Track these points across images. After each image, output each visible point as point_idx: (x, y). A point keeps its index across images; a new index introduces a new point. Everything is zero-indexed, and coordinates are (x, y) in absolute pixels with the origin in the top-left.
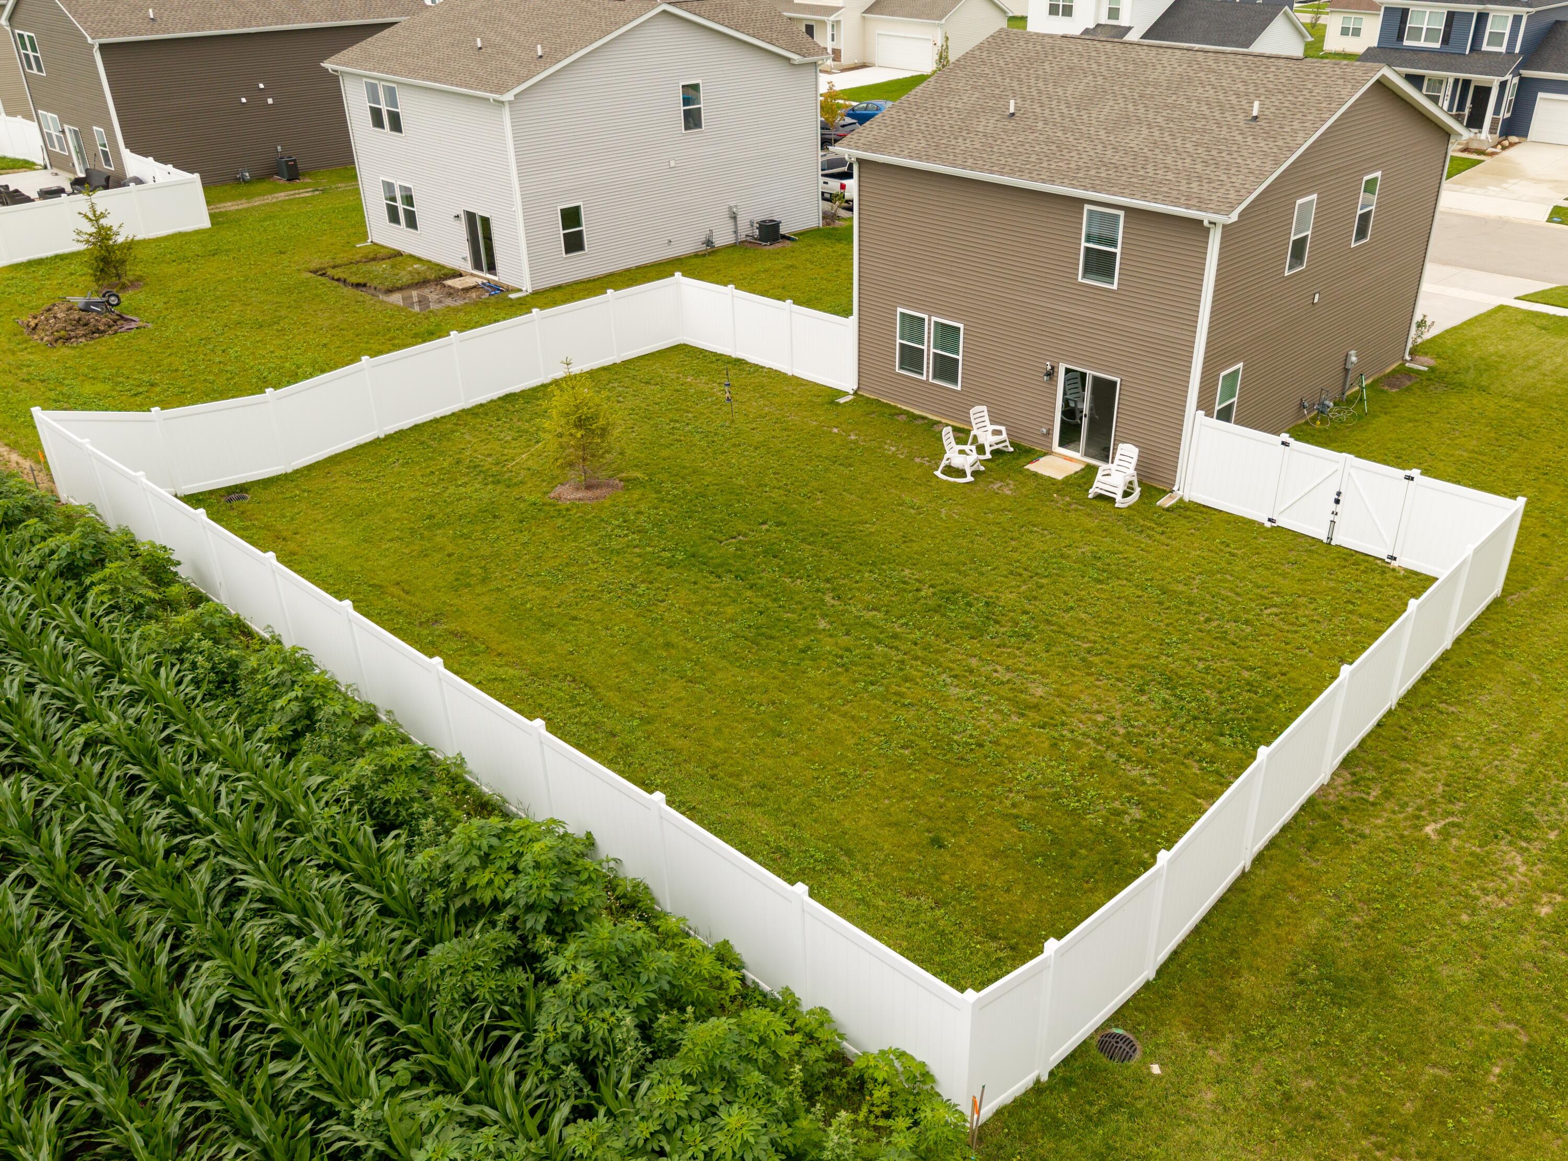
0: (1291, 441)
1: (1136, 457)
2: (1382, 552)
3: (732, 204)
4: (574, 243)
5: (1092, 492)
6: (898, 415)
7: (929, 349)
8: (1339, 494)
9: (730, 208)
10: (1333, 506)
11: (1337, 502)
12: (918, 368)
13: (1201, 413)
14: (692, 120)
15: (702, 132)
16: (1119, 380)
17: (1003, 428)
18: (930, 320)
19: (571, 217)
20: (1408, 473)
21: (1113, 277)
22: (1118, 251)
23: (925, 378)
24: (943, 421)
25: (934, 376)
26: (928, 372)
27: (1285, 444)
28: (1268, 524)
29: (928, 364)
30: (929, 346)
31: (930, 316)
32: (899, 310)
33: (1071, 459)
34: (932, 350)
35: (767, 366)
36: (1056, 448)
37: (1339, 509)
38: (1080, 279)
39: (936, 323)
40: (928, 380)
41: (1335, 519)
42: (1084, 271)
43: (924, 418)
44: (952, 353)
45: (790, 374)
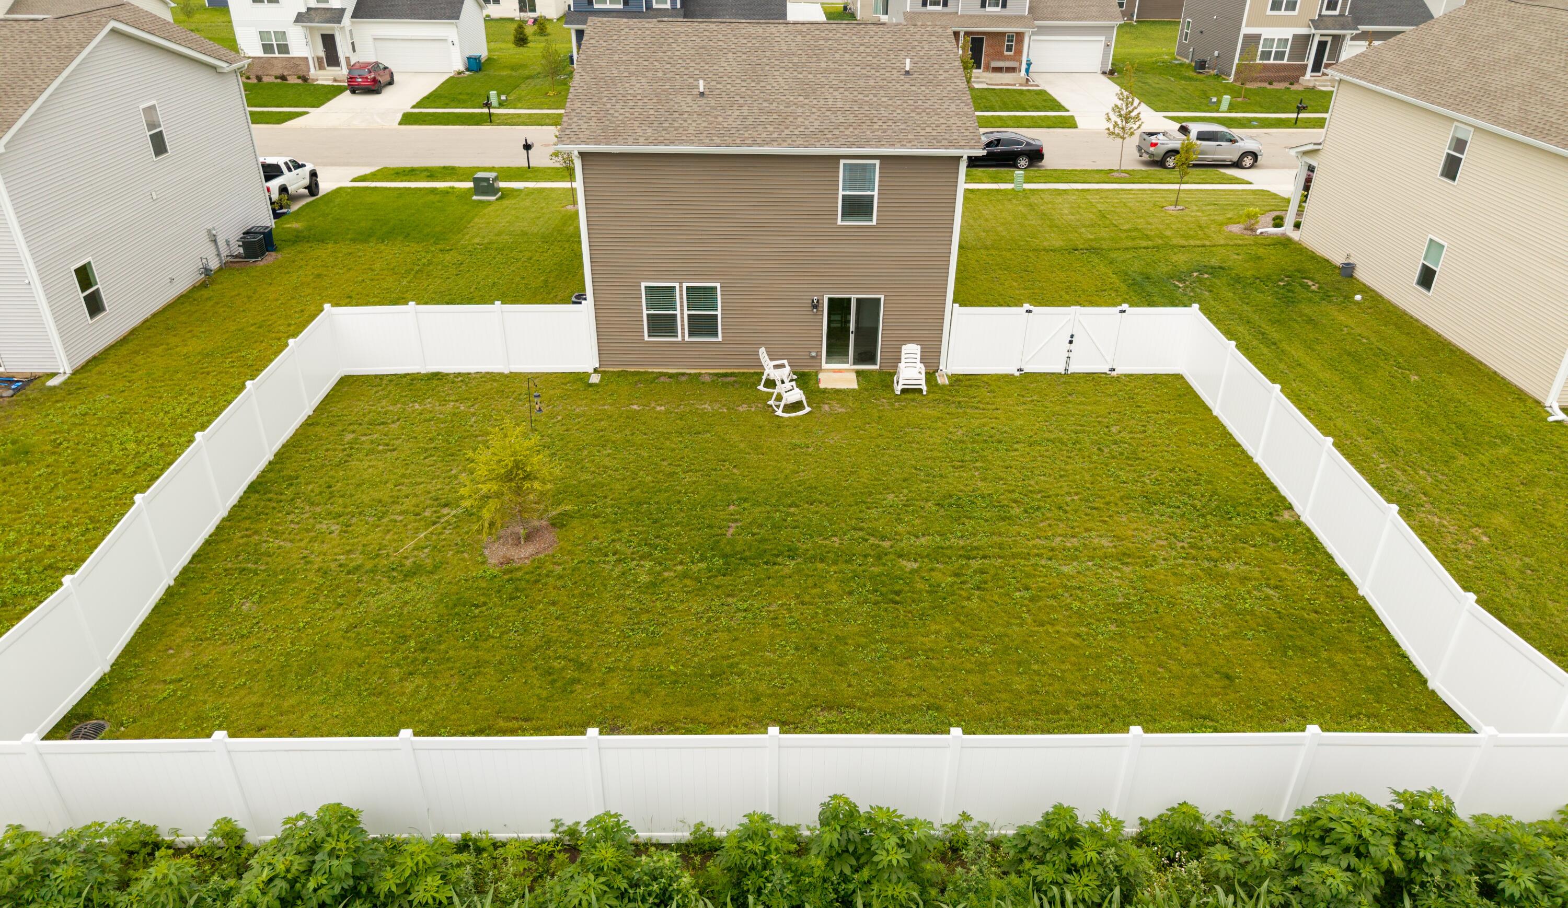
0: (1031, 308)
1: (919, 352)
2: (1104, 368)
3: (210, 227)
4: (94, 305)
5: (898, 389)
6: (657, 378)
7: (682, 312)
8: (1072, 336)
9: (209, 231)
10: (1068, 346)
11: (1071, 342)
12: (672, 331)
13: (956, 305)
14: (159, 145)
15: (169, 157)
16: (882, 297)
17: (785, 362)
18: (681, 287)
19: (84, 276)
20: (1120, 308)
21: (871, 215)
22: (876, 193)
23: (680, 339)
24: (703, 371)
25: (690, 335)
26: (683, 333)
27: (1028, 311)
28: (1017, 374)
29: (683, 325)
30: (682, 310)
31: (681, 283)
32: (643, 285)
33: (840, 371)
34: (686, 313)
35: (472, 371)
36: (825, 366)
37: (1072, 347)
38: (839, 222)
39: (688, 288)
40: (683, 340)
41: (1070, 354)
42: (842, 215)
43: (683, 374)
44: (709, 310)
45: (506, 372)
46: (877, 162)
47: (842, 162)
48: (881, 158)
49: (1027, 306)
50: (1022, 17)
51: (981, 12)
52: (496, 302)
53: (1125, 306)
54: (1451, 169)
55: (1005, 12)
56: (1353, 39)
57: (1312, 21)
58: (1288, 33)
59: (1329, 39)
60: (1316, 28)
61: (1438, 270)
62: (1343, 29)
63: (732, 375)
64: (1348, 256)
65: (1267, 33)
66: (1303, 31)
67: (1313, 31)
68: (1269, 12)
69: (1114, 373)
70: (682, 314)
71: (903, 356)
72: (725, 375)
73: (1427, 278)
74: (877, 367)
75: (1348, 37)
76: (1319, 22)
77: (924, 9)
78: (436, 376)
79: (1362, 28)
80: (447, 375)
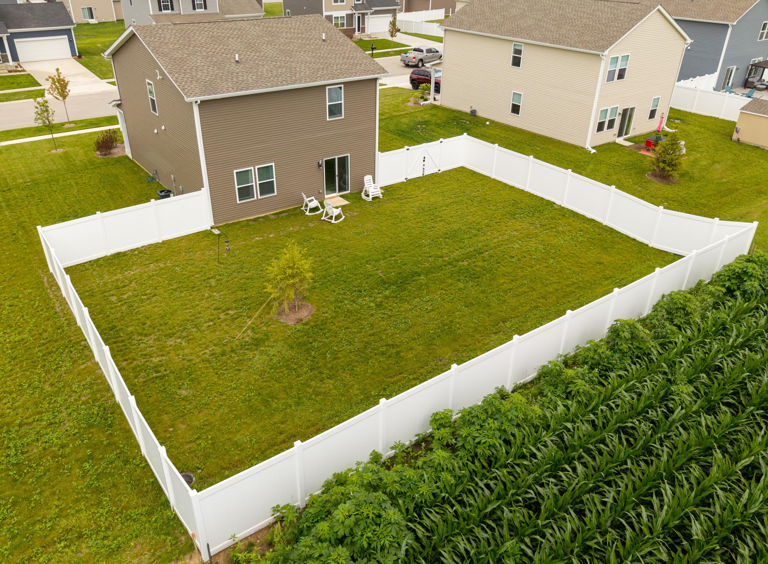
1: (371, 179)
2: (436, 170)
5: (370, 199)
6: (248, 223)
8: (424, 158)
10: (423, 163)
11: (424, 161)
12: (251, 195)
13: (380, 153)
16: (349, 155)
18: (254, 169)
20: (440, 141)
21: (341, 113)
22: (343, 102)
23: (256, 198)
24: (268, 214)
25: (261, 194)
26: (257, 194)
27: (408, 149)
28: (405, 181)
29: (257, 190)
30: (256, 182)
31: (254, 167)
32: (235, 172)
33: (333, 198)
34: (258, 183)
35: (139, 246)
36: (326, 196)
37: (425, 163)
38: (328, 119)
39: (258, 168)
40: (257, 198)
41: (424, 167)
42: (329, 115)
43: (259, 218)
44: (269, 179)
45: (160, 241)
46: (342, 86)
47: (327, 88)
48: (345, 83)
49: (406, 147)
50: (217, 14)
51: (194, 12)
52: (151, 200)
53: (441, 139)
54: (516, 62)
55: (206, 11)
56: (371, 14)
57: (352, 7)
58: (343, 13)
59: (360, 15)
60: (356, 10)
61: (521, 105)
62: (366, 10)
63: (283, 212)
64: (471, 107)
65: (335, 14)
66: (350, 12)
67: (354, 12)
68: (334, 4)
69: (440, 172)
70: (256, 184)
71: (365, 182)
72: (280, 213)
73: (516, 109)
74: (349, 192)
75: (369, 14)
76: (356, 7)
77: (160, 13)
78: (118, 255)
79: (374, 9)
80: (125, 252)
